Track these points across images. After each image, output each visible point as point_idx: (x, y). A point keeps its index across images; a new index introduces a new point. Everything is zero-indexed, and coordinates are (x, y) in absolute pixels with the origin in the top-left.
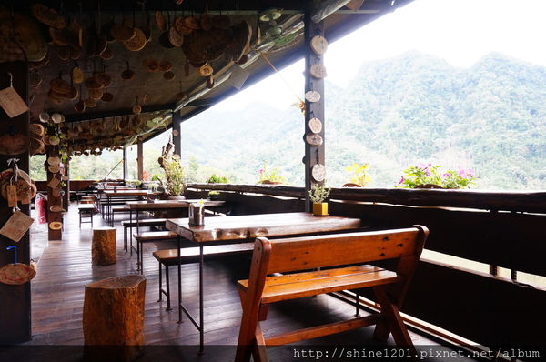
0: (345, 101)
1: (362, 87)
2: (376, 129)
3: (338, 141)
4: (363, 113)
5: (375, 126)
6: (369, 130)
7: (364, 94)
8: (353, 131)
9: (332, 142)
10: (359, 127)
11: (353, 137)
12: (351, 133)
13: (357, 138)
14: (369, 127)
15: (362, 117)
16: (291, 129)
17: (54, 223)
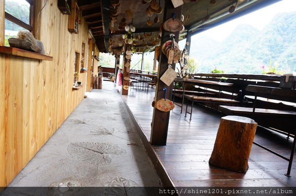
0: (260, 38)
1: (273, 30)
2: (278, 57)
3: (251, 63)
4: (271, 47)
5: (278, 55)
6: (273, 57)
7: (273, 34)
8: (262, 57)
9: (247, 63)
10: (266, 55)
11: (262, 61)
12: (261, 58)
13: (264, 61)
14: (273, 55)
15: (269, 49)
16: (222, 53)
17: (125, 86)
